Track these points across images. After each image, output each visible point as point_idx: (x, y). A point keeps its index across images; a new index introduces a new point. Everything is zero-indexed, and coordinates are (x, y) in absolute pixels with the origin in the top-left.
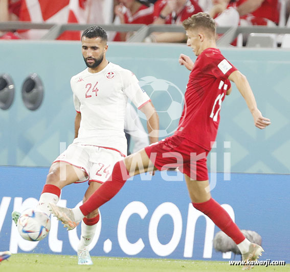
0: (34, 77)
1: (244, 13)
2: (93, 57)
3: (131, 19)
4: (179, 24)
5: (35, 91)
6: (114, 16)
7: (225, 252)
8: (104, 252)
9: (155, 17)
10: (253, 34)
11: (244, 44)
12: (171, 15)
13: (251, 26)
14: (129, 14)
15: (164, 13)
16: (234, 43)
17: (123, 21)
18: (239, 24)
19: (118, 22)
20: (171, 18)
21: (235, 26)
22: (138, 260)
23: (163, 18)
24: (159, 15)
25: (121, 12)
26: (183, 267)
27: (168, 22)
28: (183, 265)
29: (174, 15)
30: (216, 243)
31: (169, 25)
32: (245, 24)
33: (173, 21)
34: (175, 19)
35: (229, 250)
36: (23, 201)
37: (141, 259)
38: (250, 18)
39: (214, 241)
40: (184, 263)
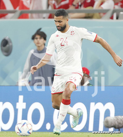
0: (7, 38)
1: (116, 2)
2: (60, 26)
3: (57, 7)
4: (82, 8)
5: (8, 46)
6: (48, 5)
7: (110, 128)
8: (46, 129)
9: (70, 5)
10: (121, 13)
11: (117, 18)
12: (78, 4)
13: (120, 8)
14: (56, 4)
15: (74, 3)
16: (112, 18)
17: (53, 7)
18: (114, 8)
19: (50, 8)
20: (78, 6)
21: (112, 9)
22: (64, 133)
23: (74, 5)
24: (72, 4)
25: (52, 3)
26: (88, 136)
27: (77, 8)
28: (88, 135)
29: (80, 4)
30: (105, 123)
31: (77, 9)
32: (117, 7)
33: (79, 7)
34: (81, 6)
35: (112, 127)
36: (3, 104)
37: (66, 132)
38: (120, 4)
39: (104, 122)
40: (89, 134)
